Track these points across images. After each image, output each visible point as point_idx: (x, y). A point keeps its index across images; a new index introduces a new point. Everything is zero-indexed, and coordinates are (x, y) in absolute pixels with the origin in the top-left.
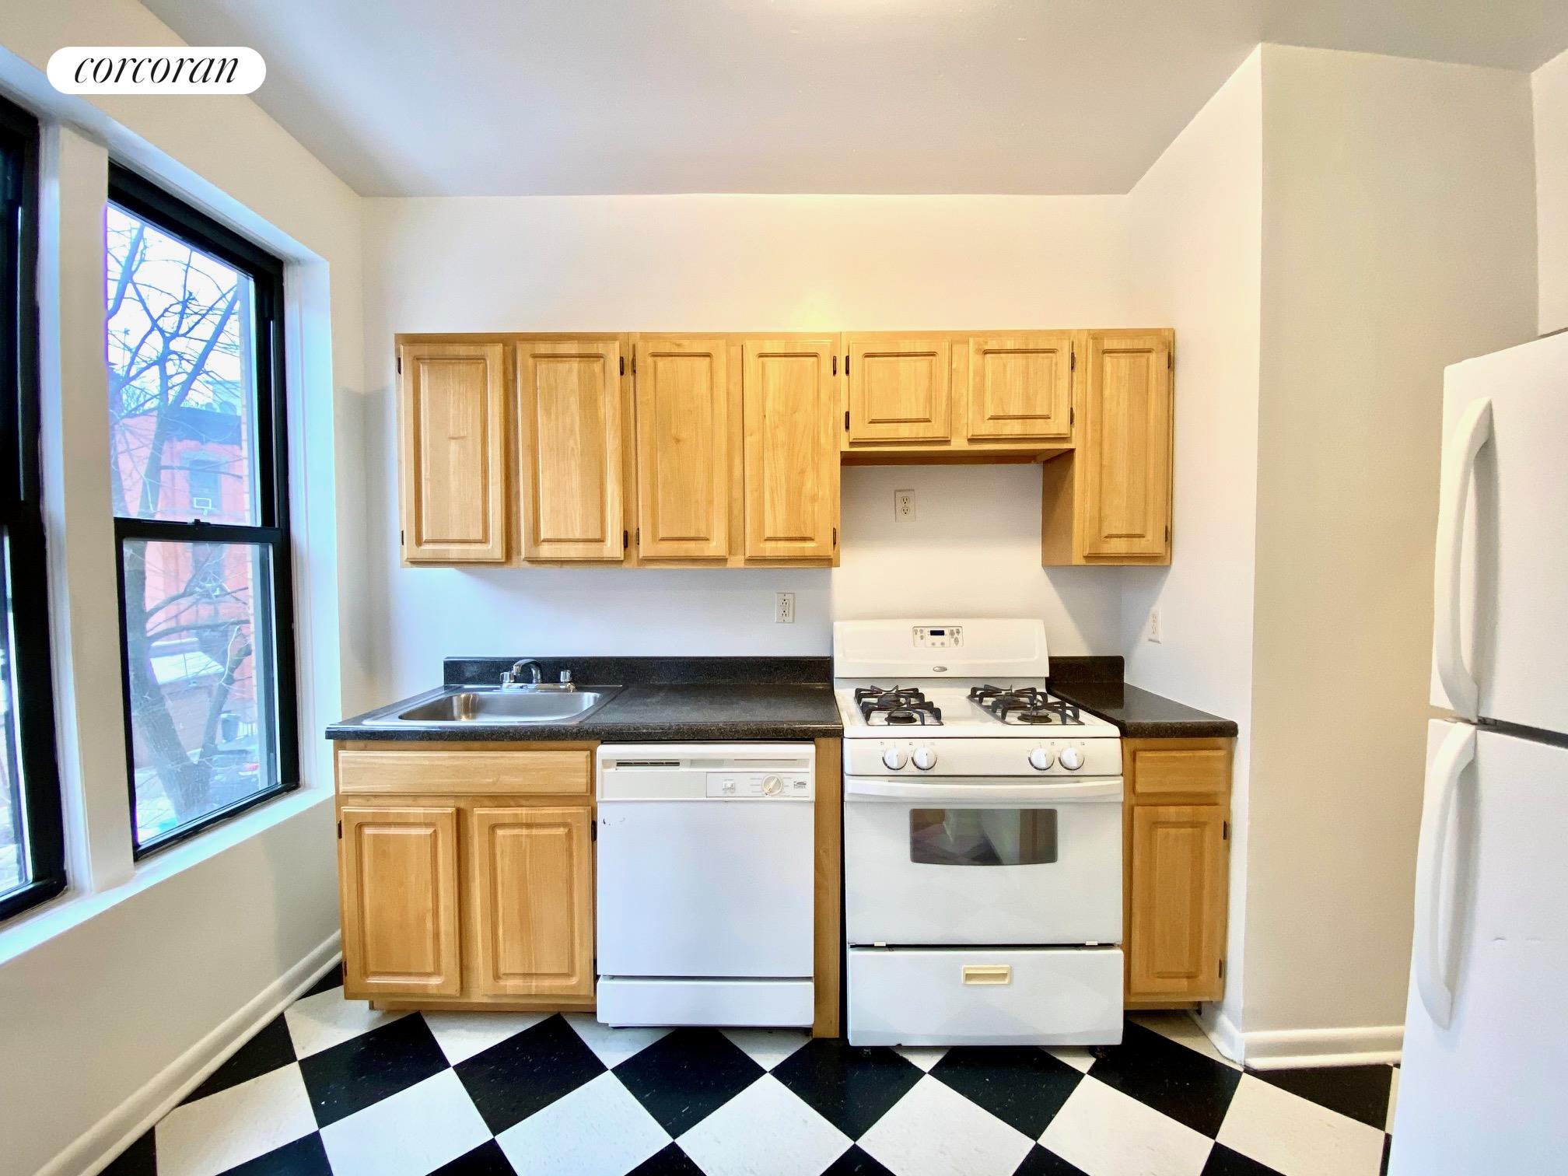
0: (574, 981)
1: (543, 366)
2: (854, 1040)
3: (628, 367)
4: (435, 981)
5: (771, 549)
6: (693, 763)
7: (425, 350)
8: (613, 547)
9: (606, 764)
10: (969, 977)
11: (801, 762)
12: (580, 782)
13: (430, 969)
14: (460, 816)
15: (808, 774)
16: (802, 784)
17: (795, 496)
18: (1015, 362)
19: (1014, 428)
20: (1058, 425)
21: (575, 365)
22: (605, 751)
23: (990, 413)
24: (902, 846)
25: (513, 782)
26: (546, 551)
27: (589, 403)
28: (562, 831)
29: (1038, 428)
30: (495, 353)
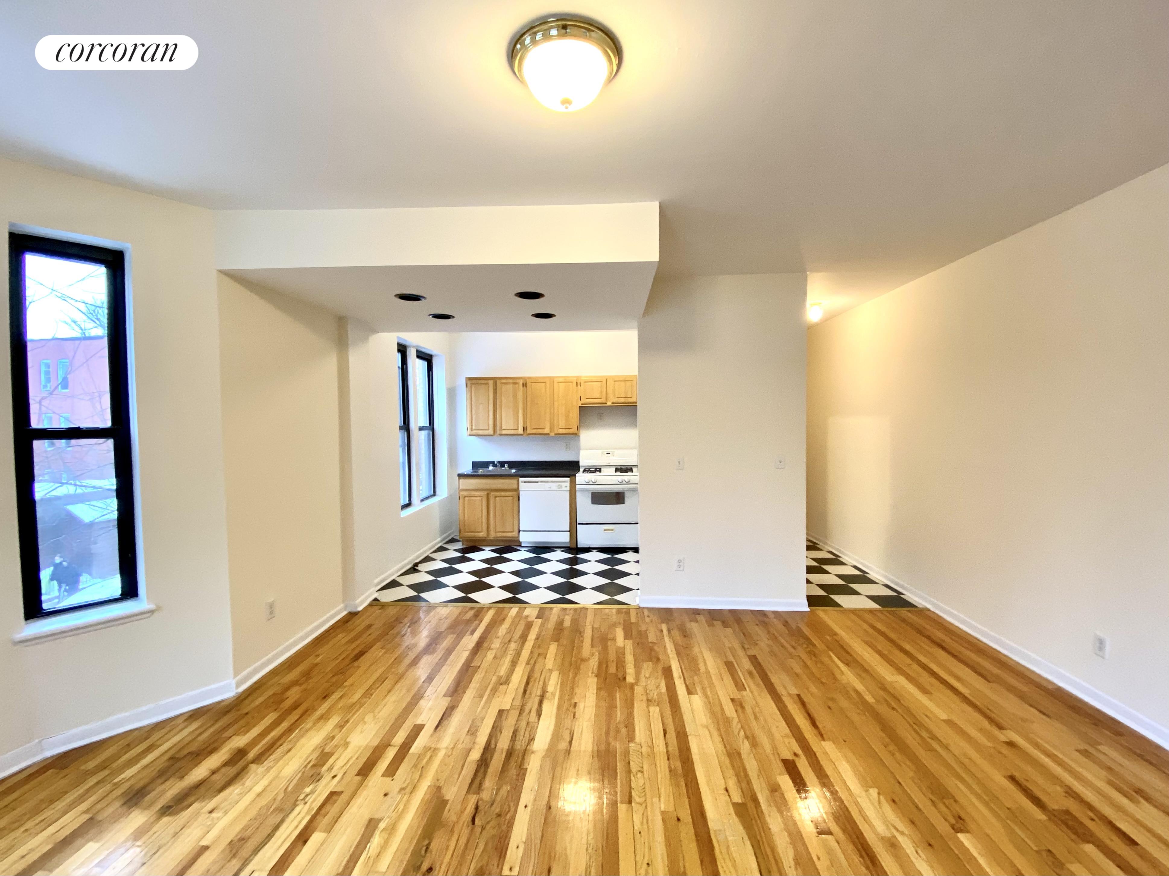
0: (514, 533)
1: (504, 386)
2: (579, 546)
3: (525, 385)
4: (481, 534)
5: (561, 431)
6: (542, 482)
7: (474, 381)
8: (520, 431)
9: (522, 482)
10: (605, 530)
11: (567, 482)
12: (515, 487)
13: (480, 531)
14: (488, 495)
15: (568, 484)
16: (566, 487)
17: (567, 417)
18: (623, 383)
19: (622, 400)
20: (633, 400)
21: (511, 385)
22: (521, 479)
23: (617, 396)
24: (589, 500)
25: (500, 486)
26: (504, 432)
27: (515, 396)
28: (511, 498)
29: (630, 400)
30: (491, 382)
